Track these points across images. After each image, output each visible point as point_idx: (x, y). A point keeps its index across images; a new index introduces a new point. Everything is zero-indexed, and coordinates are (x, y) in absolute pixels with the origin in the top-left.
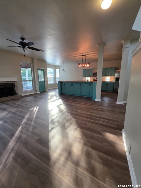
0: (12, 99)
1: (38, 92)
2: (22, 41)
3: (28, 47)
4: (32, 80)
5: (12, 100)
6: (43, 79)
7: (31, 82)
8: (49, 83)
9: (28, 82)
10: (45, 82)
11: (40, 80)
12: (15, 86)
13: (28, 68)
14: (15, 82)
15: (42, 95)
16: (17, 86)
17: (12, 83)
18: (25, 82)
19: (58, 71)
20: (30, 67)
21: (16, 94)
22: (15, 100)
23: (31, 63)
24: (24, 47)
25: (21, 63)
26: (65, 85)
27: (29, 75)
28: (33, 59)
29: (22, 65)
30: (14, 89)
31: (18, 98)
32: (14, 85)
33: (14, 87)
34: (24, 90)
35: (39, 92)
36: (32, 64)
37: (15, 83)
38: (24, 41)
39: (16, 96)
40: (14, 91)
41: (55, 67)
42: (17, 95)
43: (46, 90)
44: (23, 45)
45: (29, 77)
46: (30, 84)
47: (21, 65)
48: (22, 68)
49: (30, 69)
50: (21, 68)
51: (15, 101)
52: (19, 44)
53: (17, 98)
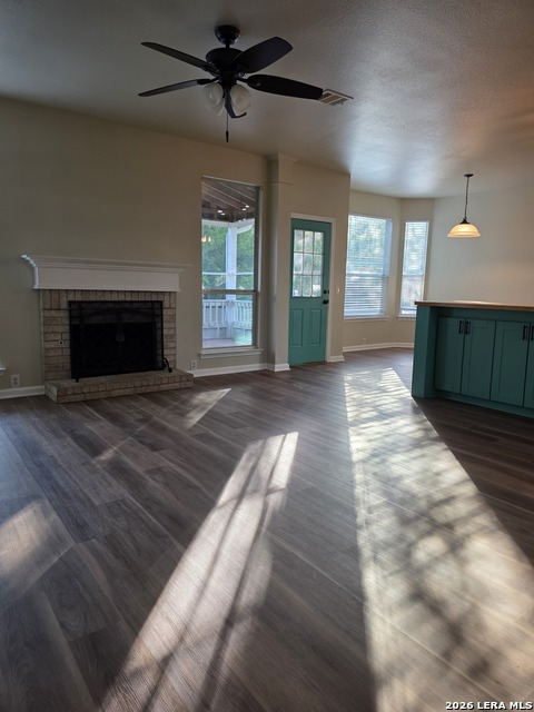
0: (143, 390)
1: (282, 366)
2: (224, 46)
3: (252, 82)
4: (255, 290)
5: (142, 395)
6: (317, 288)
7: (249, 302)
8: (352, 310)
9: (232, 298)
10: (326, 302)
11: (296, 293)
12: (165, 318)
13: (240, 218)
14: (167, 297)
15: (300, 386)
16: (173, 318)
17: (154, 298)
18: (218, 302)
19: (416, 231)
20: (249, 216)
21: (164, 365)
22: (154, 396)
23: (258, 188)
24: (227, 84)
25: (205, 190)
26: (465, 328)
27: (240, 260)
28: (270, 163)
29: (214, 205)
30: (159, 332)
31: (170, 386)
32: (158, 312)
33: (159, 325)
34: (205, 345)
35: (286, 367)
36: (261, 193)
37: (166, 304)
38: (231, 46)
39: (164, 374)
40: (159, 345)
41: (402, 207)
42: (170, 371)
43: (330, 358)
44: (228, 67)
45: (239, 270)
46: (240, 315)
47: (206, 205)
48: (211, 217)
49: (248, 226)
50: (205, 222)
51: (153, 405)
52: (206, 67)
53: (164, 387)
